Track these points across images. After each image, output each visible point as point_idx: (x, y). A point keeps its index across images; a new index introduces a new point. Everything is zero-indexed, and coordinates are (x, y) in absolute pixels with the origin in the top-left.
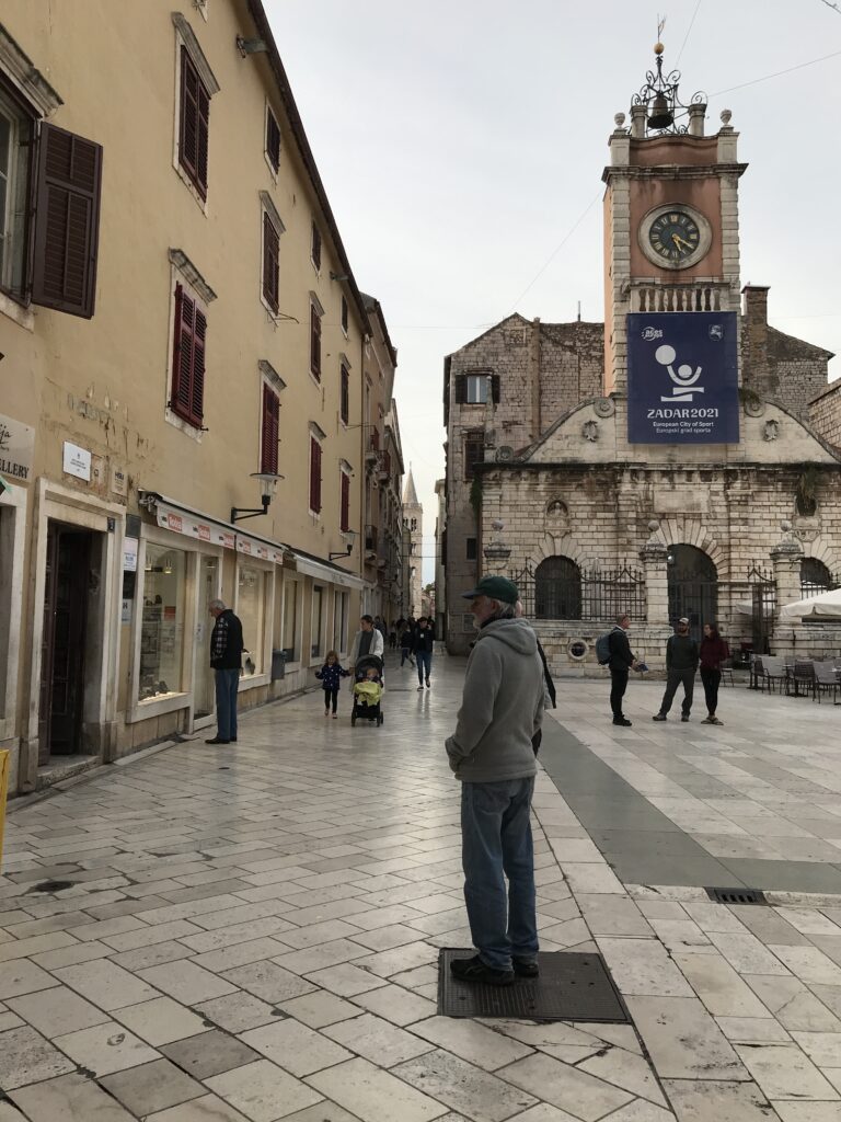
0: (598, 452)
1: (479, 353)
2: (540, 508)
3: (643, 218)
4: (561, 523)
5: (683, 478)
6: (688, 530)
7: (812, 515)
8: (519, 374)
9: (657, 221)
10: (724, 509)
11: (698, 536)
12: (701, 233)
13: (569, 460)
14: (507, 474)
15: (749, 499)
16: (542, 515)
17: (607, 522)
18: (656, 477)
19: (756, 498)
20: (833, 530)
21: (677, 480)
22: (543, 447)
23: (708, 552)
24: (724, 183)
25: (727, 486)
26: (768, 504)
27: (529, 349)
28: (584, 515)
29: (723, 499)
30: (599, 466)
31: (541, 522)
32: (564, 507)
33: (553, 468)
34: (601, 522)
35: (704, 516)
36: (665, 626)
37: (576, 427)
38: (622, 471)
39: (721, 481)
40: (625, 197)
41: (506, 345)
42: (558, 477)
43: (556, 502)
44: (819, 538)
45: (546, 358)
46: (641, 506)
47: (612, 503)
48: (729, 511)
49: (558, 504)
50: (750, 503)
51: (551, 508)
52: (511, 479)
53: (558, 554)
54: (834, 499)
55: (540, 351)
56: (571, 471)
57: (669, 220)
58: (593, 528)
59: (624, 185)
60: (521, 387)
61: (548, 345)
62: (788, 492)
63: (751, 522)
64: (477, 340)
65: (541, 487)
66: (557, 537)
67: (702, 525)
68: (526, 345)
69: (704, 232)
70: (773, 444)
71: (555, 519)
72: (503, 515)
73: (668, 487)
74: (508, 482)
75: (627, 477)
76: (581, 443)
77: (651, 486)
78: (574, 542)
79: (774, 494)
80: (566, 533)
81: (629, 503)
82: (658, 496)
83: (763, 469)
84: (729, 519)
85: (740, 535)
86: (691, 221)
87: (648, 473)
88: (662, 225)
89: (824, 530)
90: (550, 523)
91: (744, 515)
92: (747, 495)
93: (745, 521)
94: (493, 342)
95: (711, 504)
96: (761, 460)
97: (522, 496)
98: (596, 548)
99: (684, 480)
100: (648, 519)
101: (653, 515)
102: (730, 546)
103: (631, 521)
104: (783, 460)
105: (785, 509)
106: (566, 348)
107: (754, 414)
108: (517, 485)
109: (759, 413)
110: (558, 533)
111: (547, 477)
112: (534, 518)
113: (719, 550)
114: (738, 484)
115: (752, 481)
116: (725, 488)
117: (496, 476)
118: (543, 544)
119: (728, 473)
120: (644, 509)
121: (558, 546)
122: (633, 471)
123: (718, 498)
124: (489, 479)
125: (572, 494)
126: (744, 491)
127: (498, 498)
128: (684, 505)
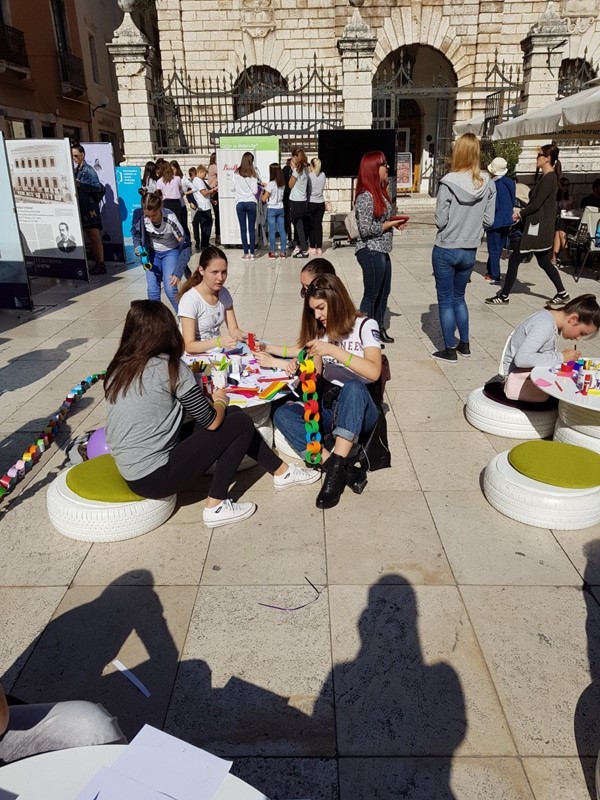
4: (262, 16)
6: (425, 22)
11: (436, 32)
16: (236, 5)
17: (322, 13)
23: (448, 55)
34: (314, 14)
44: (593, 27)
53: (260, 63)
58: (304, 23)
63: (507, 8)
66: (258, 38)
71: (254, 11)
78: (279, 45)
80: (269, 32)
84: (480, 4)
90: (248, 17)
93: (500, 6)
102: (477, 45)
110: (258, 31)
112: (227, 10)
113: (463, 50)
118: (240, 48)
121: (259, 51)
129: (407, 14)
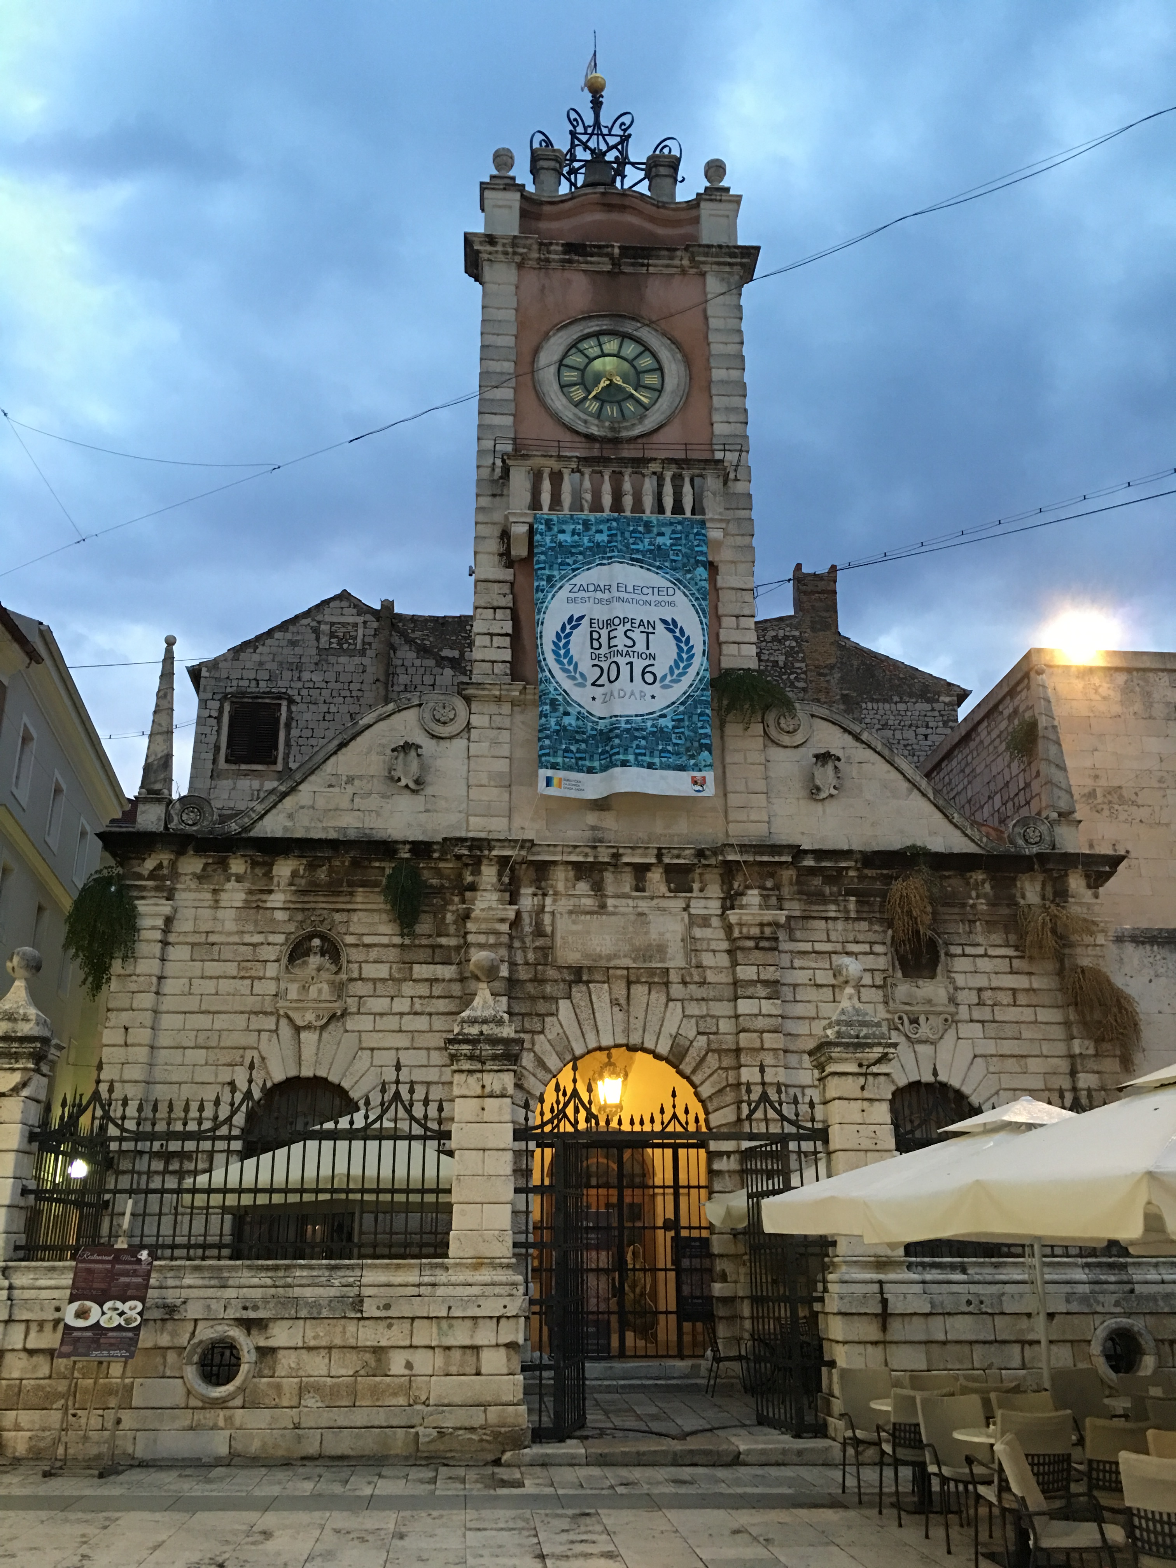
0: (423, 817)
1: (261, 664)
2: (269, 953)
3: (546, 337)
4: (321, 990)
5: (627, 882)
6: (638, 1010)
7: (933, 976)
9: (573, 347)
10: (724, 960)
11: (657, 1024)
12: (666, 371)
13: (352, 835)
14: (192, 865)
15: (782, 935)
17: (437, 990)
18: (560, 878)
19: (798, 934)
20: (984, 1013)
21: (610, 889)
22: (288, 802)
24: (713, 284)
25: (730, 901)
26: (828, 947)
27: (366, 661)
28: (382, 971)
29: (721, 934)
30: (420, 848)
33: (310, 850)
34: (423, 989)
35: (674, 977)
36: (502, 1276)
37: (374, 757)
38: (479, 860)
39: (715, 890)
41: (320, 652)
42: (322, 875)
44: (951, 1033)
45: (403, 679)
46: (524, 949)
47: (453, 942)
48: (734, 964)
49: (316, 942)
50: (785, 946)
52: (201, 878)
53: (307, 1072)
54: (978, 938)
55: (389, 664)
56: (355, 858)
57: (600, 344)
58: (400, 1005)
59: (507, 276)
61: (406, 654)
62: (871, 921)
63: (787, 992)
64: (258, 638)
65: (277, 899)
66: (308, 1027)
67: (669, 999)
68: (363, 653)
69: (673, 369)
70: (832, 807)
72: (170, 968)
73: (588, 903)
74: (192, 883)
75: (489, 874)
76: (384, 796)
77: (548, 901)
78: (350, 1041)
79: (840, 925)
80: (333, 1017)
81: (492, 940)
82: (564, 926)
83: (809, 862)
84: (736, 983)
85: (760, 1023)
86: (647, 349)
87: (542, 869)
89: (963, 1012)
90: (293, 991)
91: (769, 974)
92: (776, 926)
93: (774, 988)
94: (293, 643)
95: (691, 946)
96: (806, 842)
97: (228, 919)
99: (627, 889)
100: (539, 980)
101: (551, 973)
102: (738, 1051)
104: (856, 845)
105: (868, 962)
106: (441, 662)
107: (786, 739)
108: (215, 891)
109: (799, 738)
110: (310, 1017)
111: (294, 874)
112: (253, 979)
113: (712, 1061)
114: (753, 897)
115: (786, 891)
116: (724, 908)
117: (160, 866)
118: (270, 1048)
119: (729, 870)
120: (531, 957)
121: (308, 1052)
122: (503, 861)
123: (707, 933)
124: (140, 877)
125: (355, 917)
126: (769, 915)
127: (160, 922)
128: (627, 948)
129: (601, 994)
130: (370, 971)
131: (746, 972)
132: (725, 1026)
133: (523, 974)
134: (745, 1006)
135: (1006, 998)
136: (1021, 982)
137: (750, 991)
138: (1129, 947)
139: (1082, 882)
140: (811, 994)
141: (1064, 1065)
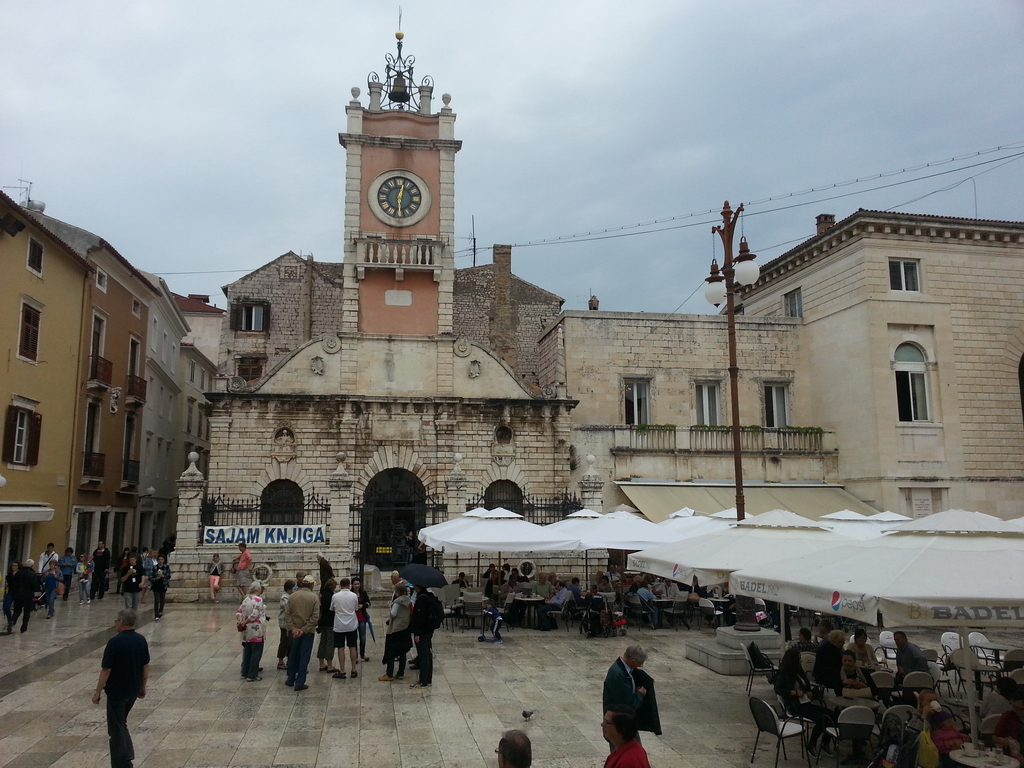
0: (323, 385)
1: (254, 285)
2: (268, 435)
3: (372, 180)
4: (287, 450)
5: (400, 408)
6: (402, 455)
7: (509, 443)
8: (292, 307)
9: (385, 183)
10: (434, 437)
11: (409, 461)
12: (422, 196)
13: (297, 391)
14: (237, 404)
15: (455, 428)
16: (269, 441)
17: (329, 448)
18: (375, 409)
19: (461, 428)
20: (526, 456)
21: (393, 411)
22: (273, 379)
23: (419, 475)
24: (443, 155)
25: (437, 416)
26: (472, 432)
27: (301, 284)
28: (310, 442)
29: (433, 428)
30: (323, 398)
31: (269, 448)
32: (291, 434)
33: (281, 398)
34: (324, 448)
35: (415, 443)
36: (345, 550)
37: (305, 361)
38: (344, 402)
39: (432, 412)
40: (357, 161)
41: (280, 280)
42: (286, 407)
43: (283, 429)
44: (513, 463)
45: (318, 293)
46: (361, 434)
47: (335, 431)
48: (437, 439)
49: (285, 431)
50: (456, 432)
51: (279, 434)
52: (241, 408)
53: (283, 478)
54: (526, 429)
55: (311, 286)
56: (299, 402)
57: (395, 183)
58: (317, 454)
59: (357, 149)
60: (294, 318)
61: (319, 281)
62: (488, 423)
63: (455, 449)
64: (252, 274)
65: (270, 416)
66: (283, 462)
67: (414, 452)
68: (300, 281)
69: (426, 196)
70: (476, 380)
71: (281, 446)
72: (232, 441)
73: (386, 417)
74: (239, 410)
75: (348, 408)
76: (309, 376)
77: (370, 416)
78: (298, 467)
79: (477, 424)
80: (292, 458)
81: (349, 431)
82: (376, 425)
83: (466, 402)
84: (437, 446)
85: (445, 460)
86: (415, 186)
87: (368, 405)
88: (388, 187)
89: (518, 456)
90: (277, 449)
91: (449, 443)
92: (452, 425)
93: (451, 448)
94: (268, 276)
95: (422, 433)
96: (466, 395)
97: (252, 423)
98: (319, 472)
99: (399, 411)
100: (366, 445)
102: (437, 470)
103: (352, 448)
104: (485, 395)
105: (486, 438)
106: (336, 285)
107: (461, 354)
108: (247, 413)
109: (466, 354)
110: (284, 458)
111: (276, 406)
112: (262, 445)
113: (428, 473)
114: (445, 416)
115: (458, 413)
116: (435, 419)
117: (226, 404)
118: (269, 468)
119: (437, 406)
120: (364, 437)
121: (283, 470)
122: (354, 403)
123: (428, 427)
124: (219, 408)
125: (299, 422)
126: (450, 422)
127: (227, 425)
128: (399, 433)
129: (389, 450)
130: (305, 442)
131: (441, 442)
132: (433, 461)
133: (361, 443)
134: (440, 454)
135: (534, 450)
136: (540, 444)
137: (442, 449)
138: (579, 432)
139: (564, 409)
140: (465, 449)
141: (552, 474)
